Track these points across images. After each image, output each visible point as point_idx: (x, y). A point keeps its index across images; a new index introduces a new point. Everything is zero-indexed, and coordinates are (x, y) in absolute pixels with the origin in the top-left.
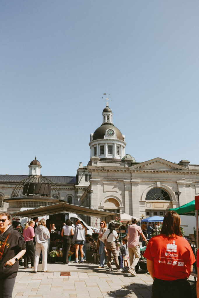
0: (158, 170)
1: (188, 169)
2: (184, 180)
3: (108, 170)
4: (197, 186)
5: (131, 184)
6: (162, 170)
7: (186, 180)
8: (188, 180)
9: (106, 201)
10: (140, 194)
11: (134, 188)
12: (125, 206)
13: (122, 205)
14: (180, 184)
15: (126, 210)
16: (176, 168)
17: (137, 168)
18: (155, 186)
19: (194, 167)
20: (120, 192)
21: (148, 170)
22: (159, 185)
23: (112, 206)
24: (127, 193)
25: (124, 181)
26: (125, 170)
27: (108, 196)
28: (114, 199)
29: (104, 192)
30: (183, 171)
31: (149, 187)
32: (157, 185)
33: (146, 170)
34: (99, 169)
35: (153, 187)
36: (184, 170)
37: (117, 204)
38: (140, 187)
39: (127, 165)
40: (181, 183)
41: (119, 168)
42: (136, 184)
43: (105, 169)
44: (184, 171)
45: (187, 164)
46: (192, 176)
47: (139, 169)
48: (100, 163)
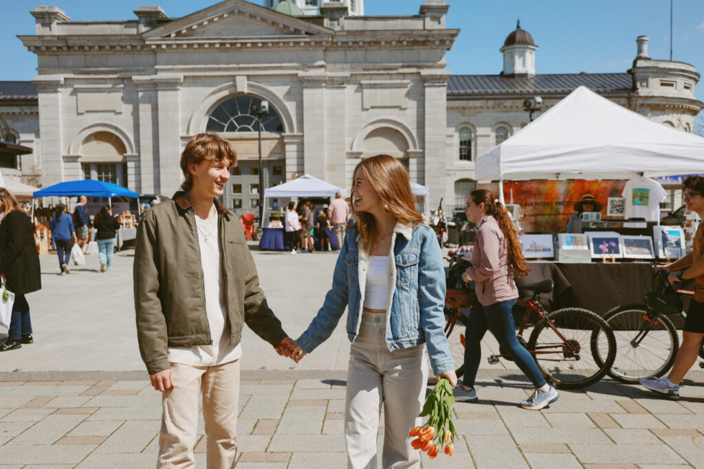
0: (236, 39)
1: (330, 32)
2: (322, 66)
3: (81, 48)
4: (366, 84)
5: (155, 86)
6: (249, 39)
7: (330, 66)
8: (338, 66)
9: (88, 139)
10: (181, 116)
11: (163, 97)
12: (139, 153)
13: (132, 151)
14: (308, 81)
15: (142, 165)
16: (295, 30)
17: (169, 36)
18: (233, 90)
19: (361, 22)
20: (127, 109)
21: (203, 39)
22: (243, 86)
23: (107, 153)
24: (145, 111)
25: (135, 78)
26: (134, 44)
27: (91, 124)
28: (113, 135)
29: (78, 114)
30: (317, 39)
31: (214, 93)
32: (235, 86)
33: (197, 39)
34: (54, 44)
35: (226, 93)
36: (319, 33)
37: (121, 148)
38: (182, 93)
39: (145, 26)
40: (310, 78)
41: (113, 38)
42: (172, 85)
43: (71, 43)
44: (320, 40)
45: (336, 15)
46: (351, 54)
47: (175, 40)
48: (60, 26)
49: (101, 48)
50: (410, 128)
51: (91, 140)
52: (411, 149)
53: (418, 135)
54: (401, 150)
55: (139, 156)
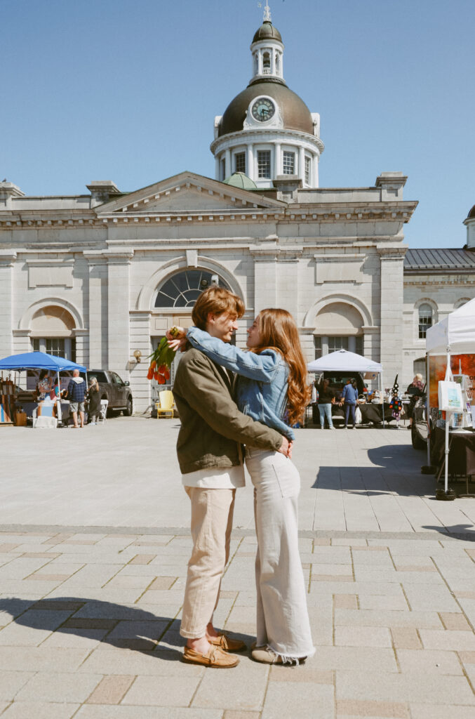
0: (188, 213)
1: (283, 205)
2: (274, 240)
3: (35, 222)
4: (319, 258)
5: (105, 260)
6: (200, 212)
7: (284, 240)
8: (291, 239)
9: (38, 314)
10: (131, 291)
11: (114, 271)
12: (88, 328)
13: (81, 326)
14: (260, 255)
15: (90, 340)
16: (247, 203)
17: (121, 210)
18: (183, 265)
19: (315, 195)
20: (77, 283)
21: (155, 213)
22: (193, 260)
23: (56, 328)
24: (95, 285)
25: (85, 252)
26: (86, 218)
27: (41, 298)
28: (62, 309)
29: (30, 288)
30: (269, 212)
31: (164, 267)
32: (185, 260)
33: (148, 213)
34: (8, 220)
35: (176, 267)
36: (271, 206)
37: (70, 323)
38: (133, 268)
39: (97, 201)
40: (262, 252)
41: (65, 213)
42: (122, 259)
43: (24, 218)
44: (272, 213)
45: (290, 188)
46: (304, 228)
47: (127, 214)
48: (15, 202)
49: (53, 222)
50: (364, 303)
51: (41, 315)
52: (366, 325)
53: (373, 310)
54: (355, 326)
55: (88, 331)
